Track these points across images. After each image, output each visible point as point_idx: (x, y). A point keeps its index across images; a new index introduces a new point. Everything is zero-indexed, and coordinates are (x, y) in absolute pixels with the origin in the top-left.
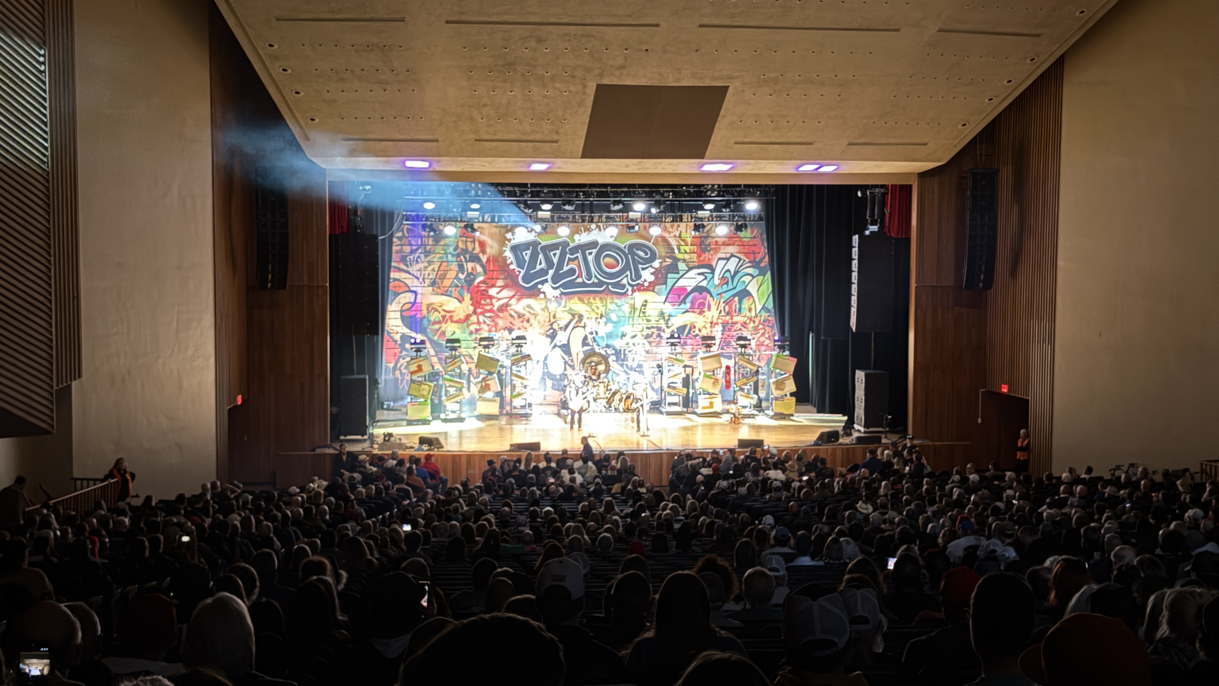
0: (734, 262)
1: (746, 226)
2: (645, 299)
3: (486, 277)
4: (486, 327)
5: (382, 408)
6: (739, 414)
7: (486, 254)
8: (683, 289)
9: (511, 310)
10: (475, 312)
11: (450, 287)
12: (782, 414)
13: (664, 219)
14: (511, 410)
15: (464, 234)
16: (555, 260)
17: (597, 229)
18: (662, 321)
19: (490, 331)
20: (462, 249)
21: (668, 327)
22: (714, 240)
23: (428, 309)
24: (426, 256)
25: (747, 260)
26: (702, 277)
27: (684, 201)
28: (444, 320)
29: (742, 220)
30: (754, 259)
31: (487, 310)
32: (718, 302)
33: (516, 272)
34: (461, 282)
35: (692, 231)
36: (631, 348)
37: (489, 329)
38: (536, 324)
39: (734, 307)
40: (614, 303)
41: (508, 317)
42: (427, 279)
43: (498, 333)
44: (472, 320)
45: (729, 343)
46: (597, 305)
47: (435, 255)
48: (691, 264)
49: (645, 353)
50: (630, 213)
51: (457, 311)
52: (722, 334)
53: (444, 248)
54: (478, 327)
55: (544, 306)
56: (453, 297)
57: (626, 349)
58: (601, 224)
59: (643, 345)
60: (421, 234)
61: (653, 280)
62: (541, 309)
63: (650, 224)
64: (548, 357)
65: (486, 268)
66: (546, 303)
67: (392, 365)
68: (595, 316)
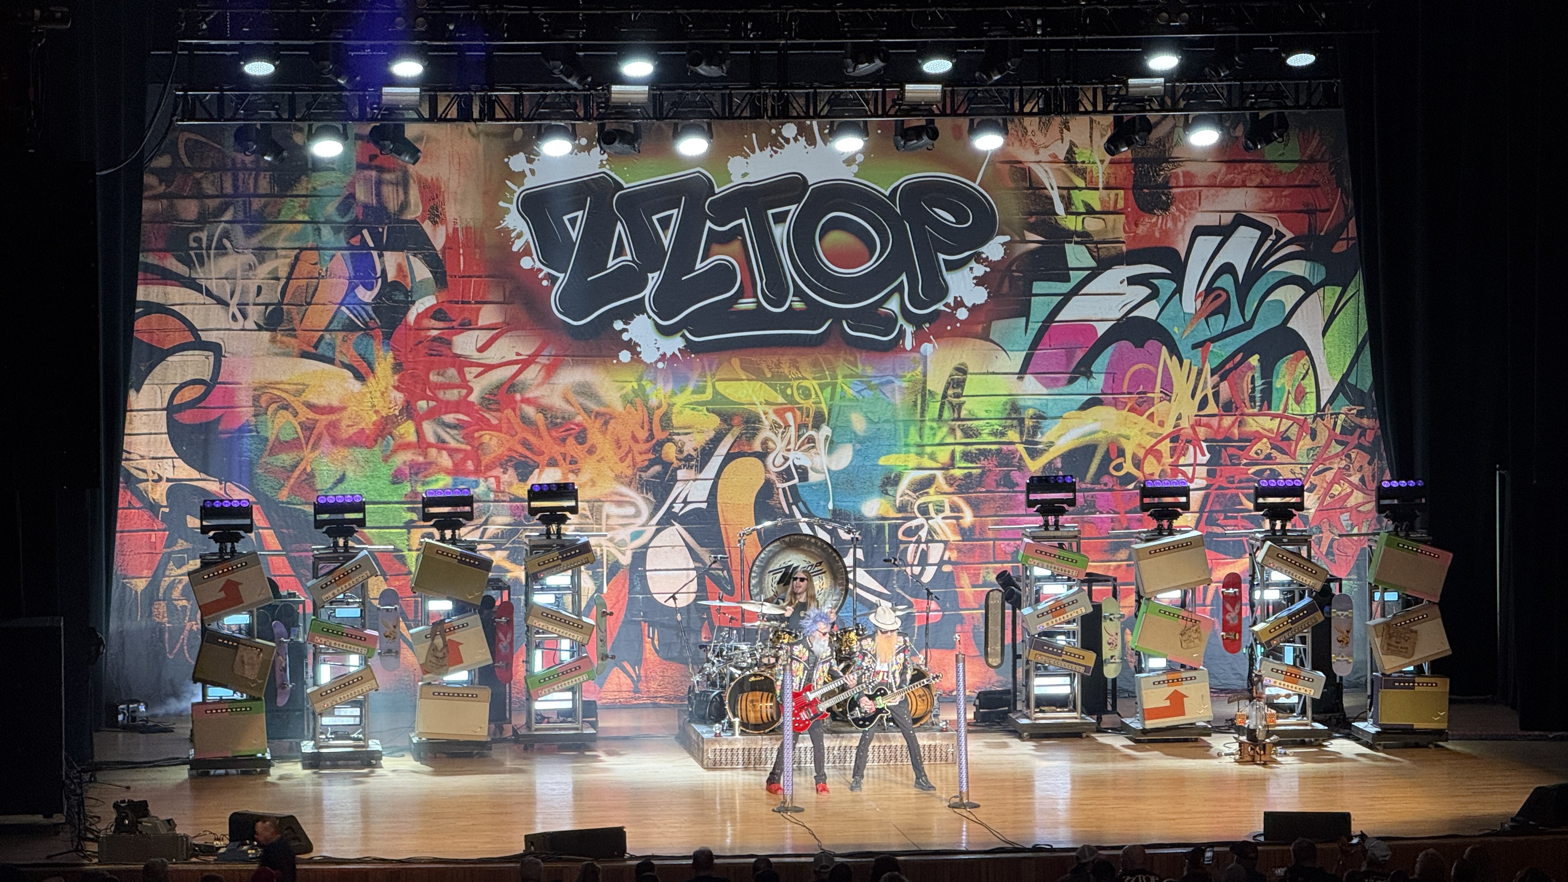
0: (1247, 238)
1: (1283, 126)
2: (955, 364)
3: (444, 297)
4: (445, 460)
5: (113, 724)
6: (1269, 734)
7: (444, 221)
8: (1083, 328)
9: (528, 401)
10: (408, 411)
11: (326, 330)
12: (1408, 731)
13: (1017, 105)
14: (528, 726)
15: (373, 157)
16: (667, 240)
17: (802, 140)
18: (1013, 435)
19: (457, 471)
20: (366, 206)
21: (1034, 454)
22: (1179, 171)
23: (256, 399)
24: (250, 232)
25: (1289, 235)
26: (1144, 291)
27: (1083, 44)
28: (308, 439)
29: (1271, 104)
30: (1310, 230)
31: (448, 402)
32: (1195, 370)
33: (542, 279)
34: (363, 313)
35: (1110, 141)
36: (913, 523)
37: (455, 465)
38: (608, 446)
39: (1246, 386)
40: (856, 376)
41: (516, 426)
42: (255, 304)
43: (486, 479)
44: (401, 436)
45: (1234, 504)
46: (805, 383)
47: (279, 226)
48: (1108, 249)
49: (959, 538)
50: (909, 87)
51: (352, 408)
52: (1211, 474)
53: (308, 204)
54: (421, 459)
55: (634, 390)
56: (337, 362)
57: (898, 526)
58: (815, 123)
59: (952, 510)
60: (233, 160)
61: (983, 301)
62: (624, 397)
63: (972, 121)
64: (645, 554)
65: (443, 267)
66: (639, 380)
67: (141, 584)
68: (799, 420)
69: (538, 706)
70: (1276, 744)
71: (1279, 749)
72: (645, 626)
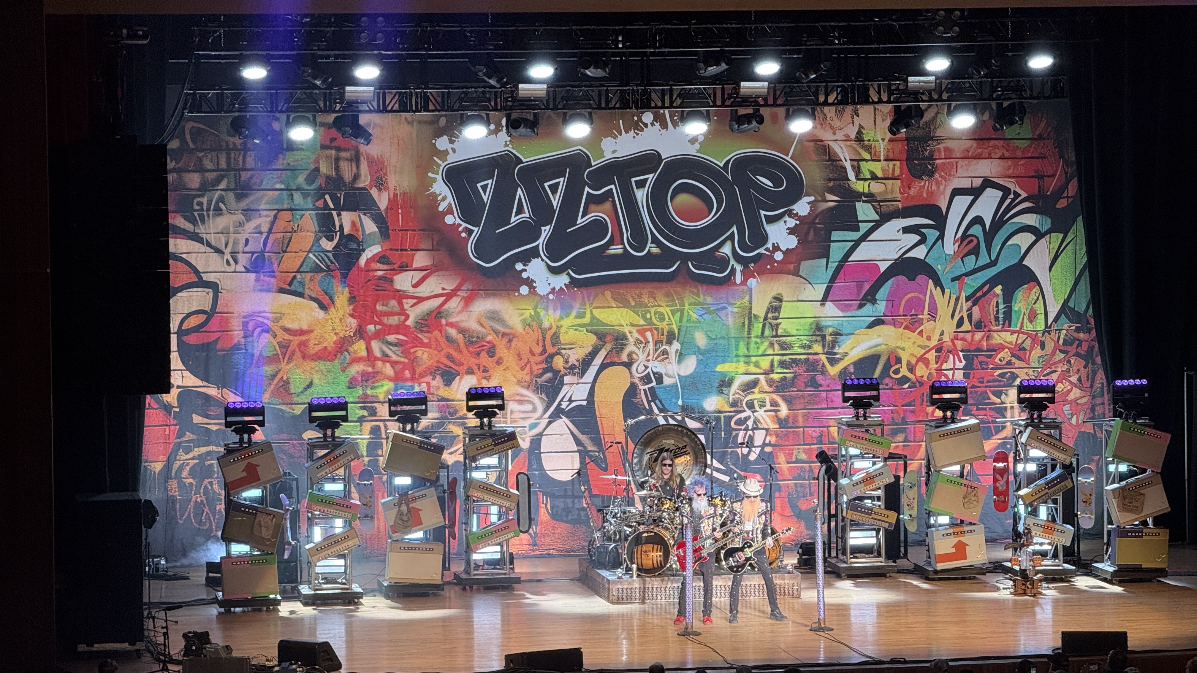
0: (992, 197)
1: (1023, 112)
2: (774, 293)
3: (387, 245)
4: (389, 370)
7: (387, 188)
8: (869, 266)
9: (451, 325)
10: (360, 333)
11: (298, 272)
12: (1138, 569)
13: (822, 99)
15: (333, 140)
16: (556, 201)
17: (657, 125)
18: (817, 348)
19: (397, 378)
20: (328, 178)
21: (833, 362)
22: (941, 146)
23: (245, 325)
24: (240, 197)
25: (1024, 195)
26: (915, 238)
28: (284, 355)
29: (1014, 96)
30: (1039, 192)
31: (390, 326)
32: (954, 297)
33: (461, 232)
34: (325, 258)
35: (892, 124)
36: (742, 415)
37: (396, 373)
38: (511, 358)
39: (992, 309)
40: (699, 304)
41: (442, 344)
42: (243, 253)
43: (420, 384)
44: (355, 352)
45: (984, 399)
46: (660, 310)
47: (262, 192)
48: (887, 206)
49: (777, 426)
50: (743, 84)
51: (318, 331)
52: (966, 376)
53: (283, 176)
54: (370, 369)
55: (531, 315)
56: (306, 295)
57: (731, 418)
58: (667, 112)
59: (772, 405)
60: (227, 142)
61: (794, 247)
62: (524, 321)
63: (788, 110)
64: (540, 440)
65: (386, 223)
66: (535, 308)
67: (158, 467)
68: (656, 337)
69: (475, 557)
70: (1041, 581)
71: (1044, 584)
72: (540, 495)
